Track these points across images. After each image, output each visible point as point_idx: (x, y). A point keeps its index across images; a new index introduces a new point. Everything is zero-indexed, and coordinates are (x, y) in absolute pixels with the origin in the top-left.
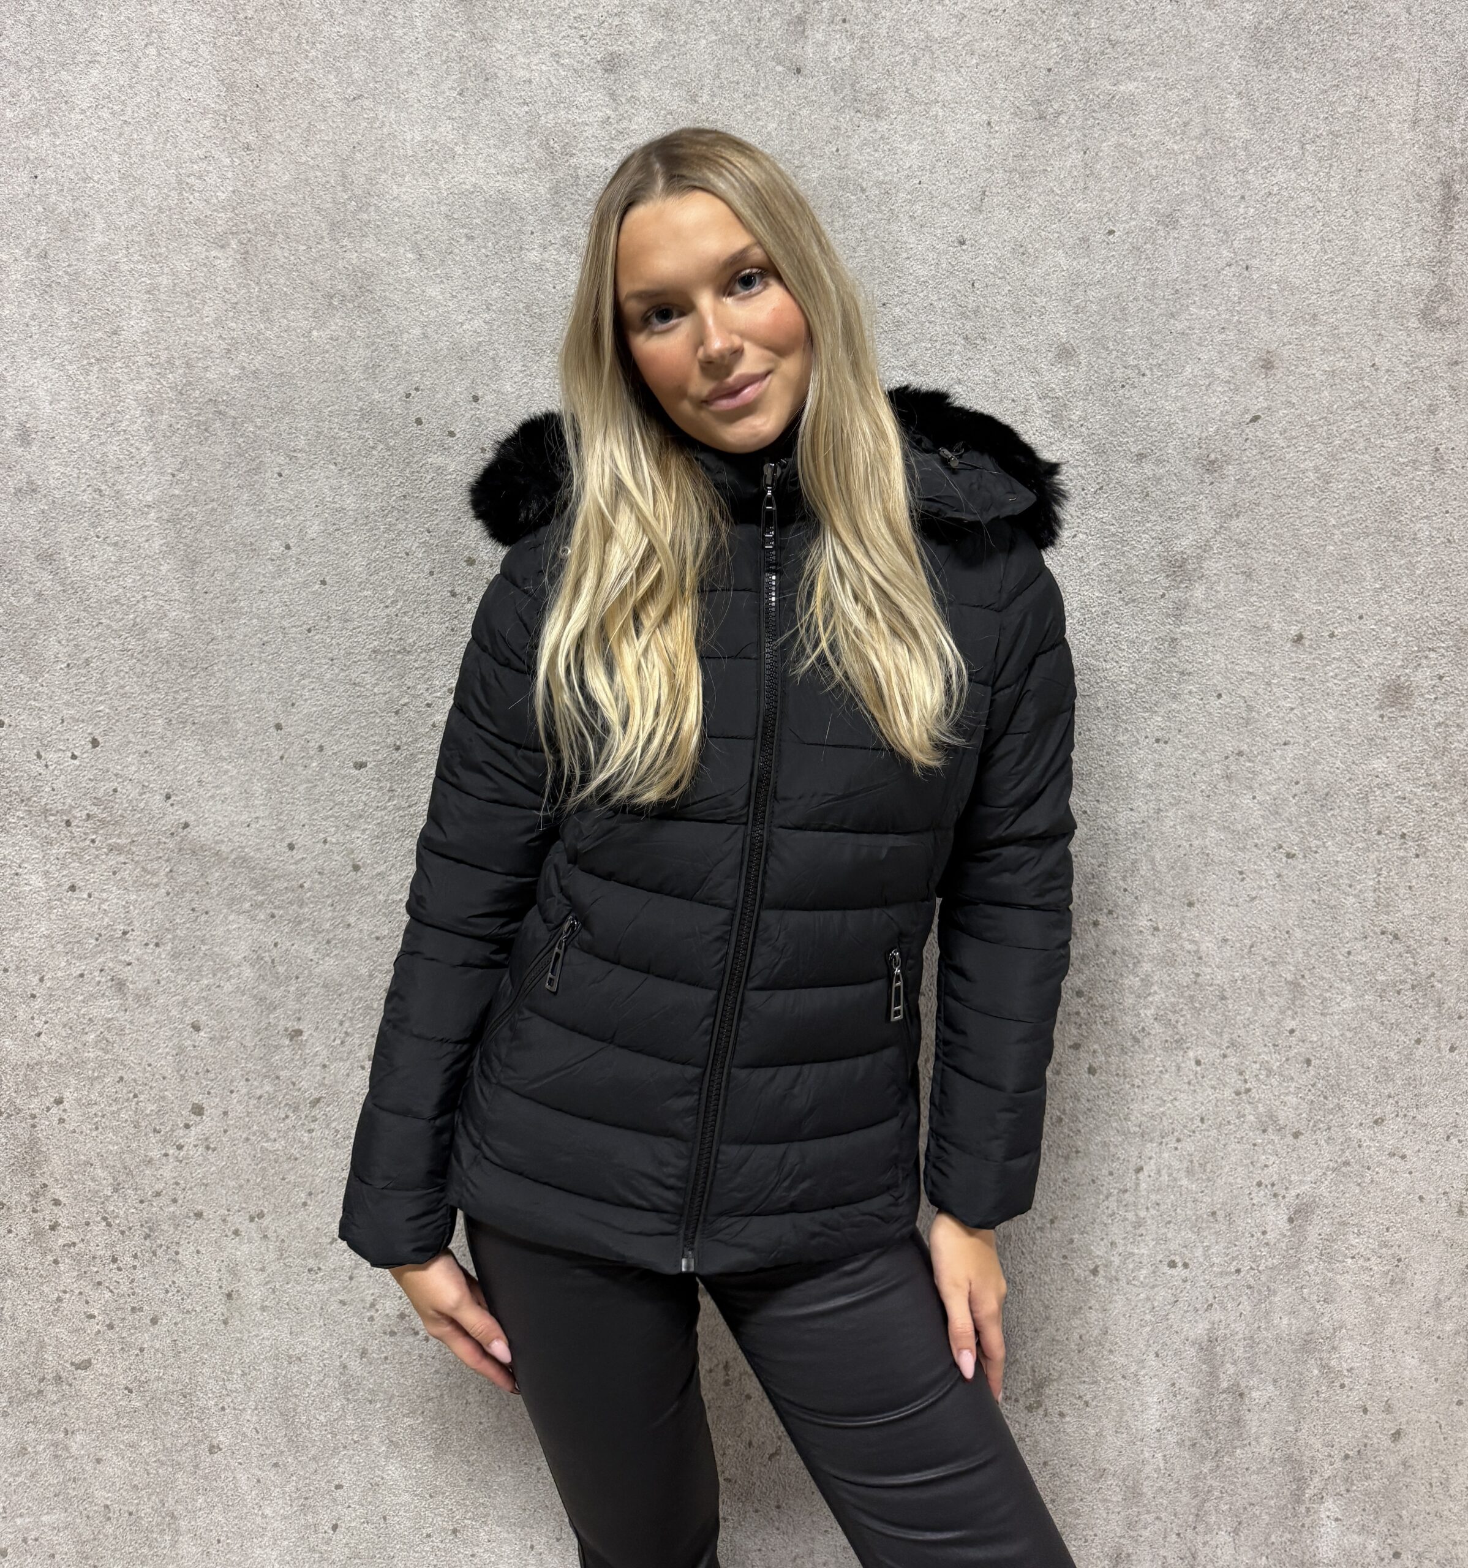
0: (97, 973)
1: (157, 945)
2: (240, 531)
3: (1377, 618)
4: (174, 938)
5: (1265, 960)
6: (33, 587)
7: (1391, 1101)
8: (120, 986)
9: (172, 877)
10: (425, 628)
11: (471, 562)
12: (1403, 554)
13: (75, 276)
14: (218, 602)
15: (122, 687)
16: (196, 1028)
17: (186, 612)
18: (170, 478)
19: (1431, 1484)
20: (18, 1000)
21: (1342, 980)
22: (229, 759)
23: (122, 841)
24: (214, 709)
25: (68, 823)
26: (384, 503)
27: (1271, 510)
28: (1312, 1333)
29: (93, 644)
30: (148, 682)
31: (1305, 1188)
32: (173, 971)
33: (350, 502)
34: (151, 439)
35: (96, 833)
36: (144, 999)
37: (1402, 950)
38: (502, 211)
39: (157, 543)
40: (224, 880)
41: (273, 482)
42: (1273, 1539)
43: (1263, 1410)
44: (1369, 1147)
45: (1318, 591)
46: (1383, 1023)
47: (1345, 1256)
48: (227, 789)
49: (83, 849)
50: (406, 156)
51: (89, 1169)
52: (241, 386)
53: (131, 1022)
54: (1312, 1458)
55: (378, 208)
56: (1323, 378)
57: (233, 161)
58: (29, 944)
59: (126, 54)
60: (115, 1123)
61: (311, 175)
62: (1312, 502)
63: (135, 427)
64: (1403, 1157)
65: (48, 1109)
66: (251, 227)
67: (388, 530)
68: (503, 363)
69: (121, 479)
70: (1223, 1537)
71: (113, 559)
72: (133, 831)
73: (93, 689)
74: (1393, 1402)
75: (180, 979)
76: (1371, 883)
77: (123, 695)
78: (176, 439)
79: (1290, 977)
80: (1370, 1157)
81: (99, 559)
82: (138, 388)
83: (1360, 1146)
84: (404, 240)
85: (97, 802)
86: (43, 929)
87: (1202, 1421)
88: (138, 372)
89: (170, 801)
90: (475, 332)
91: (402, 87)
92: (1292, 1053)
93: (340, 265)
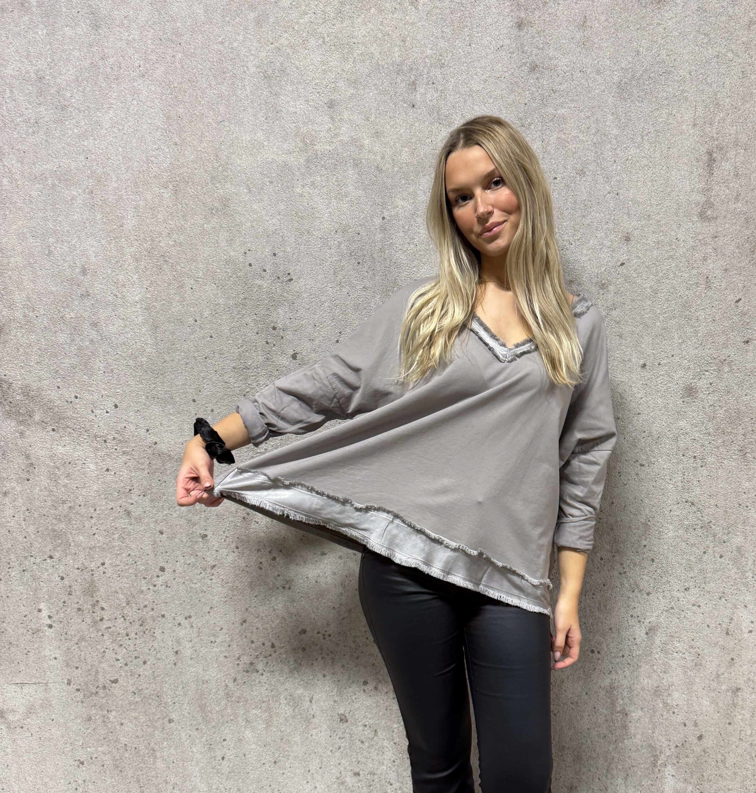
0: (118, 508)
1: (144, 496)
2: (175, 314)
3: (680, 356)
4: (151, 493)
5: (631, 512)
6: (89, 337)
7: (692, 580)
8: (128, 513)
9: (150, 466)
10: (255, 358)
11: (274, 328)
12: (692, 327)
13: (104, 201)
14: (167, 344)
15: (127, 382)
16: (161, 533)
17: (153, 349)
18: (145, 290)
19: (717, 761)
20: (85, 519)
21: (668, 523)
22: (173, 415)
23: (129, 450)
24: (166, 392)
25: (105, 441)
26: (236, 302)
27: (630, 307)
28: (659, 687)
29: (114, 362)
30: (138, 380)
31: (653, 619)
32: (151, 507)
33: (221, 301)
34: (137, 273)
35: (117, 446)
36: (139, 520)
37: (695, 510)
38: (285, 170)
39: (140, 319)
40: (173, 467)
41: (189, 292)
42: (643, 783)
43: (637, 722)
44: (683, 601)
45: (652, 344)
46: (687, 544)
47: (673, 651)
48: (173, 428)
49: (112, 453)
50: (243, 147)
51: (116, 594)
52: (175, 249)
53: (133, 530)
54: (661, 746)
55: (231, 170)
56: (654, 245)
57: (170, 150)
58: (89, 494)
59: (124, 104)
60: (127, 574)
61: (203, 156)
62: (649, 302)
63: (130, 267)
64: (699, 606)
65: (99, 567)
66: (178, 179)
67: (238, 314)
68: (286, 238)
69: (125, 290)
70: (620, 781)
71: (122, 325)
72: (133, 445)
73: (115, 382)
74: (698, 722)
75: (154, 511)
76: (680, 478)
77: (128, 385)
78: (148, 273)
79: (643, 521)
80: (683, 605)
81: (117, 325)
82: (131, 250)
83: (678, 600)
84: (243, 184)
85: (118, 432)
86: (95, 488)
87: (609, 726)
88: (131, 243)
89: (149, 432)
90: (274, 224)
91: (241, 116)
92: (645, 556)
93: (216, 195)
